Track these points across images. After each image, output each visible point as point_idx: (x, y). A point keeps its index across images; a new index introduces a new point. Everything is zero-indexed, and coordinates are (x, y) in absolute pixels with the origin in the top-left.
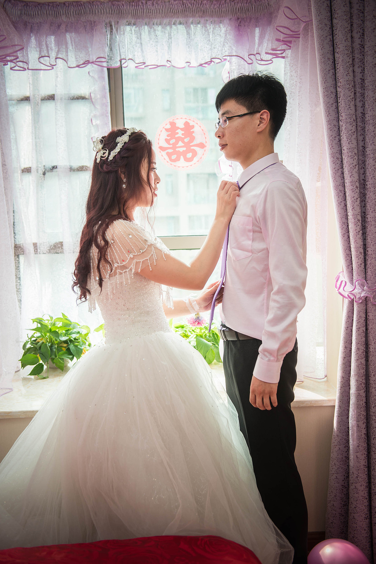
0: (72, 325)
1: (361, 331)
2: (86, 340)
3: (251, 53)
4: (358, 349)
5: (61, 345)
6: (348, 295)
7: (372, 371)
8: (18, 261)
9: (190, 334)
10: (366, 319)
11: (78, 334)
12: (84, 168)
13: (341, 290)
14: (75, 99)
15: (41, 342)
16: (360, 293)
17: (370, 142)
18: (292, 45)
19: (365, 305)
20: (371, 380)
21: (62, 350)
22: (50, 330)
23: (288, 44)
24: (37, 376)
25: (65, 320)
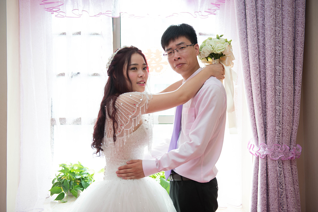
0: (84, 169)
1: (263, 176)
2: (92, 178)
3: (196, 11)
4: (262, 187)
5: (76, 181)
6: (255, 153)
7: (271, 203)
8: (53, 128)
9: (157, 176)
10: (267, 169)
11: (87, 174)
12: (96, 74)
13: (251, 150)
14: (92, 35)
15: (64, 179)
16: (263, 152)
17: (268, 60)
18: (220, 7)
19: (266, 160)
20: (270, 208)
21: (77, 185)
22: (70, 171)
23: (218, 6)
24: (60, 201)
25: (80, 165)
